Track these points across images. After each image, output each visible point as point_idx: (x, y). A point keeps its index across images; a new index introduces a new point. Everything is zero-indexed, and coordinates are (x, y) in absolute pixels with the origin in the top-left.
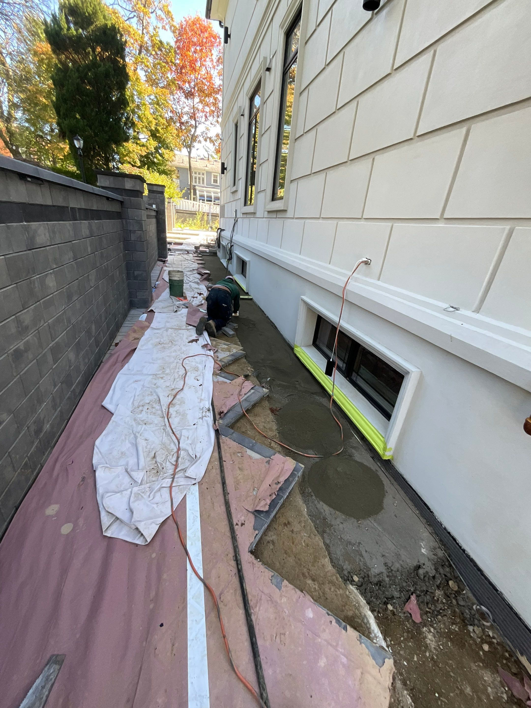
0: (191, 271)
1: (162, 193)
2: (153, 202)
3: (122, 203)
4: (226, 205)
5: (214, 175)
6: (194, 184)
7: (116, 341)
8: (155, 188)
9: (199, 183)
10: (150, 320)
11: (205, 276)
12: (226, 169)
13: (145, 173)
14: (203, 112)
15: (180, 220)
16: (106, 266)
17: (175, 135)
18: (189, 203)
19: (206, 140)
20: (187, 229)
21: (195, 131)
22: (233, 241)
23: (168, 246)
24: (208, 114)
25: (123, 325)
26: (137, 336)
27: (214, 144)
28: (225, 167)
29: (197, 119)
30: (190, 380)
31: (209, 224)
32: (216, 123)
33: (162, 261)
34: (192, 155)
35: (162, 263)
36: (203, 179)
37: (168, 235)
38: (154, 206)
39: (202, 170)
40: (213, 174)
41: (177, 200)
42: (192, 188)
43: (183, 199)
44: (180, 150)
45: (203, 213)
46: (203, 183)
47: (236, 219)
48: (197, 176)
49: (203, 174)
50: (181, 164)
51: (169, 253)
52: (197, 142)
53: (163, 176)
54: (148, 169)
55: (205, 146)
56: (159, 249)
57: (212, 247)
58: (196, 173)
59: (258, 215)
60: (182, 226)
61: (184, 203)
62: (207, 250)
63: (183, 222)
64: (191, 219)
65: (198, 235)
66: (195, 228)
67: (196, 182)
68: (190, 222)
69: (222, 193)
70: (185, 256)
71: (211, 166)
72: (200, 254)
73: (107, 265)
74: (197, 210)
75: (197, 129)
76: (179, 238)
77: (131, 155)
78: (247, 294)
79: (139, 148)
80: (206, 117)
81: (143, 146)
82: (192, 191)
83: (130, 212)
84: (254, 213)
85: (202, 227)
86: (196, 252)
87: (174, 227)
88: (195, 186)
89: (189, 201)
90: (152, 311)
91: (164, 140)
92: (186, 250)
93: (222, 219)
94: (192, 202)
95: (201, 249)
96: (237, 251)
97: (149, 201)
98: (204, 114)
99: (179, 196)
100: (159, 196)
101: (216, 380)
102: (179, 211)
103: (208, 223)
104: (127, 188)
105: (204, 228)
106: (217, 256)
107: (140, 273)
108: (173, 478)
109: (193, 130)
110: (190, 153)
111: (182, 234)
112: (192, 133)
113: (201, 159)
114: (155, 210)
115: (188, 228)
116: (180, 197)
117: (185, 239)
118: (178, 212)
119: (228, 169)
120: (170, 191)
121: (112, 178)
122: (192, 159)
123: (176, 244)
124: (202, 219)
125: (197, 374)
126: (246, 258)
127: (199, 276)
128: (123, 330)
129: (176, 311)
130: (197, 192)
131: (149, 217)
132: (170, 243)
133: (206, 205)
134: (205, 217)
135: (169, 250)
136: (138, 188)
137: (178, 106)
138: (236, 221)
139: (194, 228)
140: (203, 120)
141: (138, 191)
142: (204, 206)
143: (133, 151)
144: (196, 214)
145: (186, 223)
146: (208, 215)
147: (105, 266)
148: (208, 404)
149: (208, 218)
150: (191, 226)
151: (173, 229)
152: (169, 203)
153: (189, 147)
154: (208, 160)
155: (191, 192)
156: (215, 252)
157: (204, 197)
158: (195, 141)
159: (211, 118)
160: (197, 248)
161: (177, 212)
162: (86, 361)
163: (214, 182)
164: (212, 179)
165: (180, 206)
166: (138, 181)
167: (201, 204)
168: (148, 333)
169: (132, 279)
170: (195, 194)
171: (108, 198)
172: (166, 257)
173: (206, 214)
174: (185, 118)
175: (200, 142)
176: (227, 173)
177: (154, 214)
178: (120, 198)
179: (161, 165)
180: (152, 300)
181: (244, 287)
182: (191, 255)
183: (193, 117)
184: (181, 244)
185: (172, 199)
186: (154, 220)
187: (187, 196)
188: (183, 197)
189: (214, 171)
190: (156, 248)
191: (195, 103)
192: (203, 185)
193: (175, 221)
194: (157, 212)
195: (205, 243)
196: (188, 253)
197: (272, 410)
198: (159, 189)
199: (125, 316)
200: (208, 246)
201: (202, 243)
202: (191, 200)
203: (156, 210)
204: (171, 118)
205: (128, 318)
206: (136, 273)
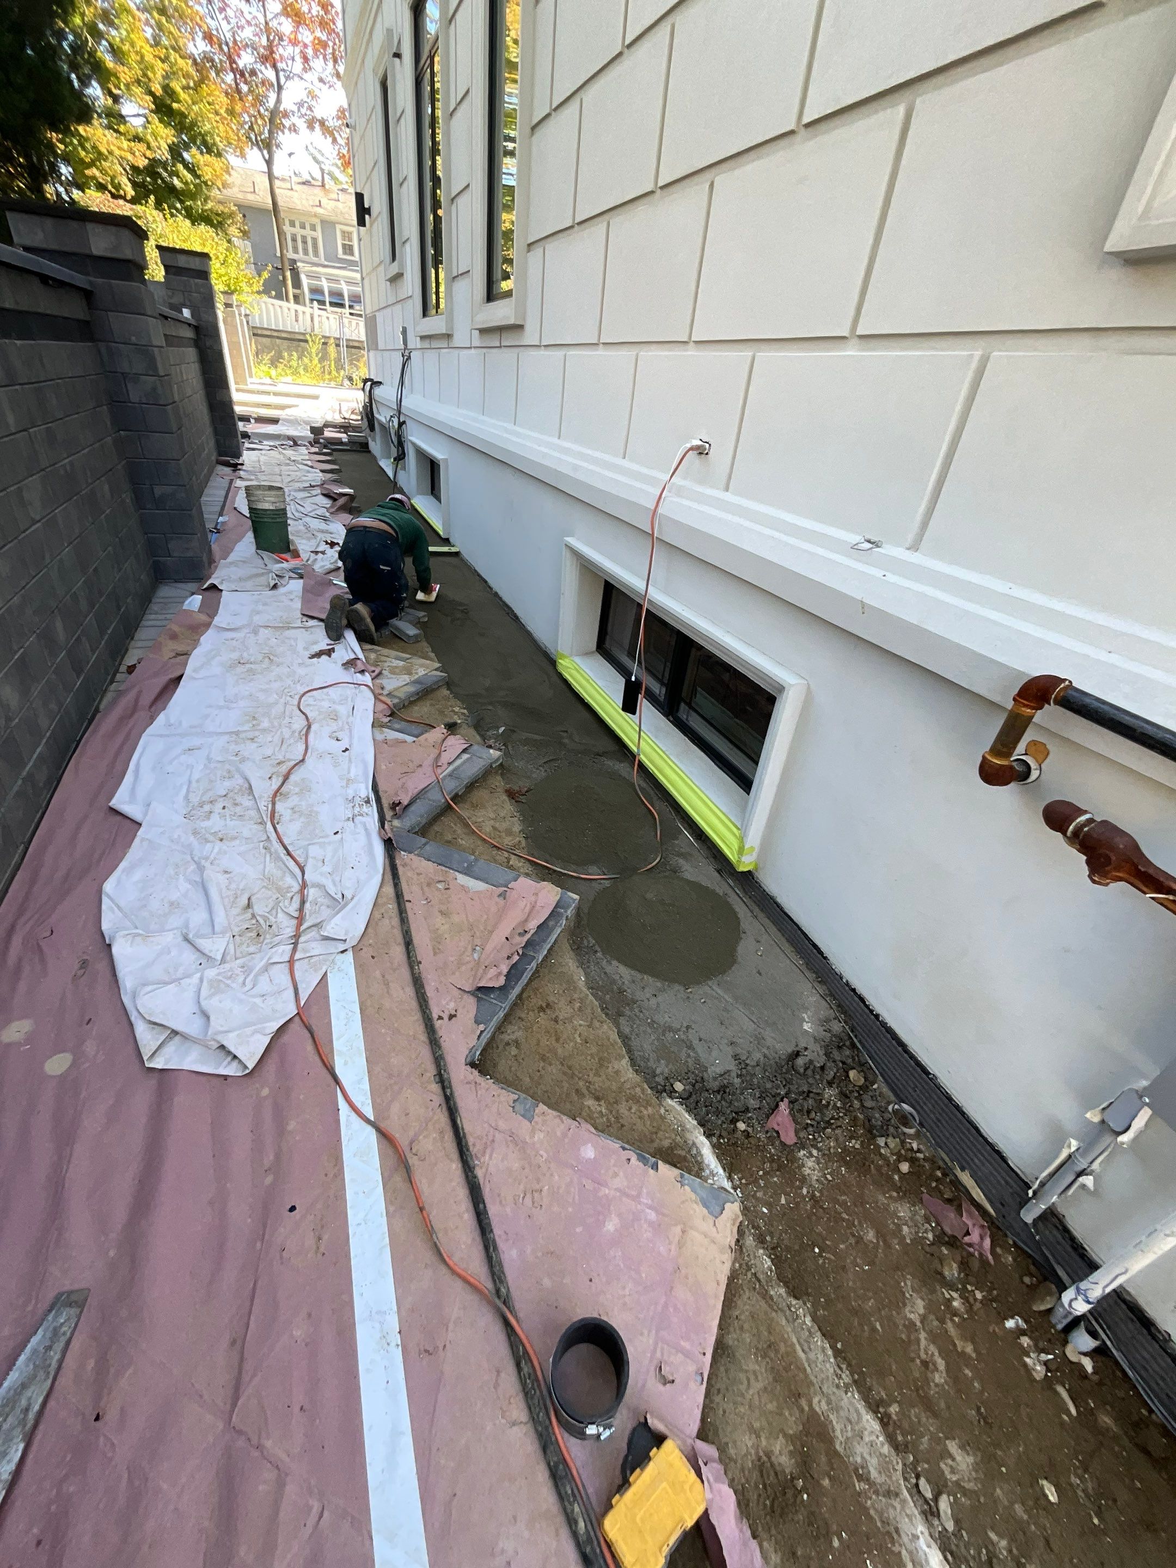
0: (305, 489)
1: (204, 275)
2: (182, 300)
3: (88, 295)
4: (377, 314)
5: (343, 232)
6: (290, 255)
7: (130, 660)
8: (182, 261)
9: (306, 252)
10: (210, 609)
11: (342, 501)
12: (368, 211)
13: (150, 219)
14: (295, 42)
15: (267, 358)
16: (68, 468)
17: (222, 111)
18: (286, 310)
19: (311, 126)
20: (286, 383)
21: (278, 101)
22: (403, 410)
23: (241, 426)
24: (310, 52)
25: (144, 623)
26: (181, 648)
27: (335, 141)
28: (366, 206)
29: (280, 65)
30: (320, 740)
31: (343, 368)
32: (335, 79)
33: (227, 464)
34: (277, 171)
35: (228, 470)
36: (315, 240)
37: (236, 396)
38: (186, 313)
39: (308, 214)
40: (338, 227)
41: (250, 299)
42: (287, 266)
43: (265, 298)
44: (243, 156)
45: (324, 337)
46: (316, 253)
47: (407, 354)
48: (297, 230)
49: (313, 228)
50: (251, 197)
51: (247, 445)
52: (286, 131)
53: (203, 227)
54: (158, 206)
55: (310, 148)
56: (216, 432)
57: (356, 429)
58: (292, 224)
59: (458, 340)
60: (273, 372)
61: (271, 307)
62: (344, 437)
63: (274, 363)
64: (295, 354)
65: (316, 397)
66: (309, 381)
67: (296, 250)
68: (294, 363)
69: (366, 281)
70: (289, 452)
71: (332, 204)
72: (325, 447)
73: (71, 463)
74: (309, 330)
75: (284, 94)
76: (268, 406)
77: (106, 164)
78: (446, 541)
79: (125, 144)
80: (306, 59)
81: (137, 138)
82: (288, 274)
83: (116, 321)
84: (449, 336)
85: (327, 376)
86: (316, 442)
87: (251, 376)
88: (294, 261)
89: (284, 304)
90: (214, 587)
91: (194, 124)
92: (289, 438)
93: (372, 353)
94: (292, 305)
95: (329, 433)
96: (416, 437)
97: (171, 297)
98: (297, 50)
99: (255, 288)
100: (196, 284)
101: (380, 737)
102: (259, 332)
103: (339, 367)
104: (95, 252)
105: (330, 380)
106: (369, 452)
107: (169, 489)
108: (295, 944)
109: (273, 97)
110: (269, 163)
111: (275, 394)
112: (271, 103)
113: (304, 183)
114: (189, 325)
115: (289, 379)
116: (259, 292)
117: (283, 407)
118: (257, 333)
119: (374, 212)
120: (227, 274)
121: (49, 222)
122: (277, 183)
123: (261, 420)
124: (324, 357)
125: (334, 726)
126: (438, 453)
127: (327, 502)
128: (144, 635)
129: (275, 587)
130: (303, 277)
131: (171, 340)
132: (246, 419)
133: (331, 316)
134: (332, 349)
135: (246, 435)
136: (127, 254)
137: (224, 23)
138: (407, 360)
139: (305, 378)
140: (298, 67)
141: (129, 261)
142: (324, 319)
143: (111, 153)
144: (306, 341)
145: (281, 366)
146: (338, 345)
147: (64, 466)
148: (365, 790)
149: (339, 353)
150: (296, 373)
151: (249, 380)
152: (228, 305)
153: (268, 145)
154: (323, 186)
155: (284, 277)
156: (362, 440)
157: (322, 293)
158: (281, 127)
159: (317, 64)
160: (317, 431)
161: (254, 335)
162: (53, 706)
163: (345, 253)
164: (339, 243)
165: (261, 316)
166: (126, 234)
167: (317, 312)
168: (208, 640)
169: (149, 506)
170: (297, 284)
171: (45, 279)
172: (238, 455)
173: (332, 341)
174: (246, 60)
175: (294, 129)
176: (371, 226)
177: (189, 334)
178: (79, 279)
179: (193, 197)
180: (211, 561)
181: (439, 527)
182: (303, 450)
183: (268, 58)
184: (275, 421)
185: (235, 297)
186: (191, 353)
187: (275, 288)
188: (266, 291)
189: (342, 220)
190: (209, 430)
191: (269, 16)
192: (315, 260)
193: (251, 358)
194: (197, 328)
195: (338, 419)
196: (296, 444)
197: (511, 794)
198: (195, 264)
199: (145, 600)
200: (345, 427)
201: (329, 418)
202: (287, 300)
203: (193, 322)
204: (208, 58)
205: (154, 607)
206: (158, 491)
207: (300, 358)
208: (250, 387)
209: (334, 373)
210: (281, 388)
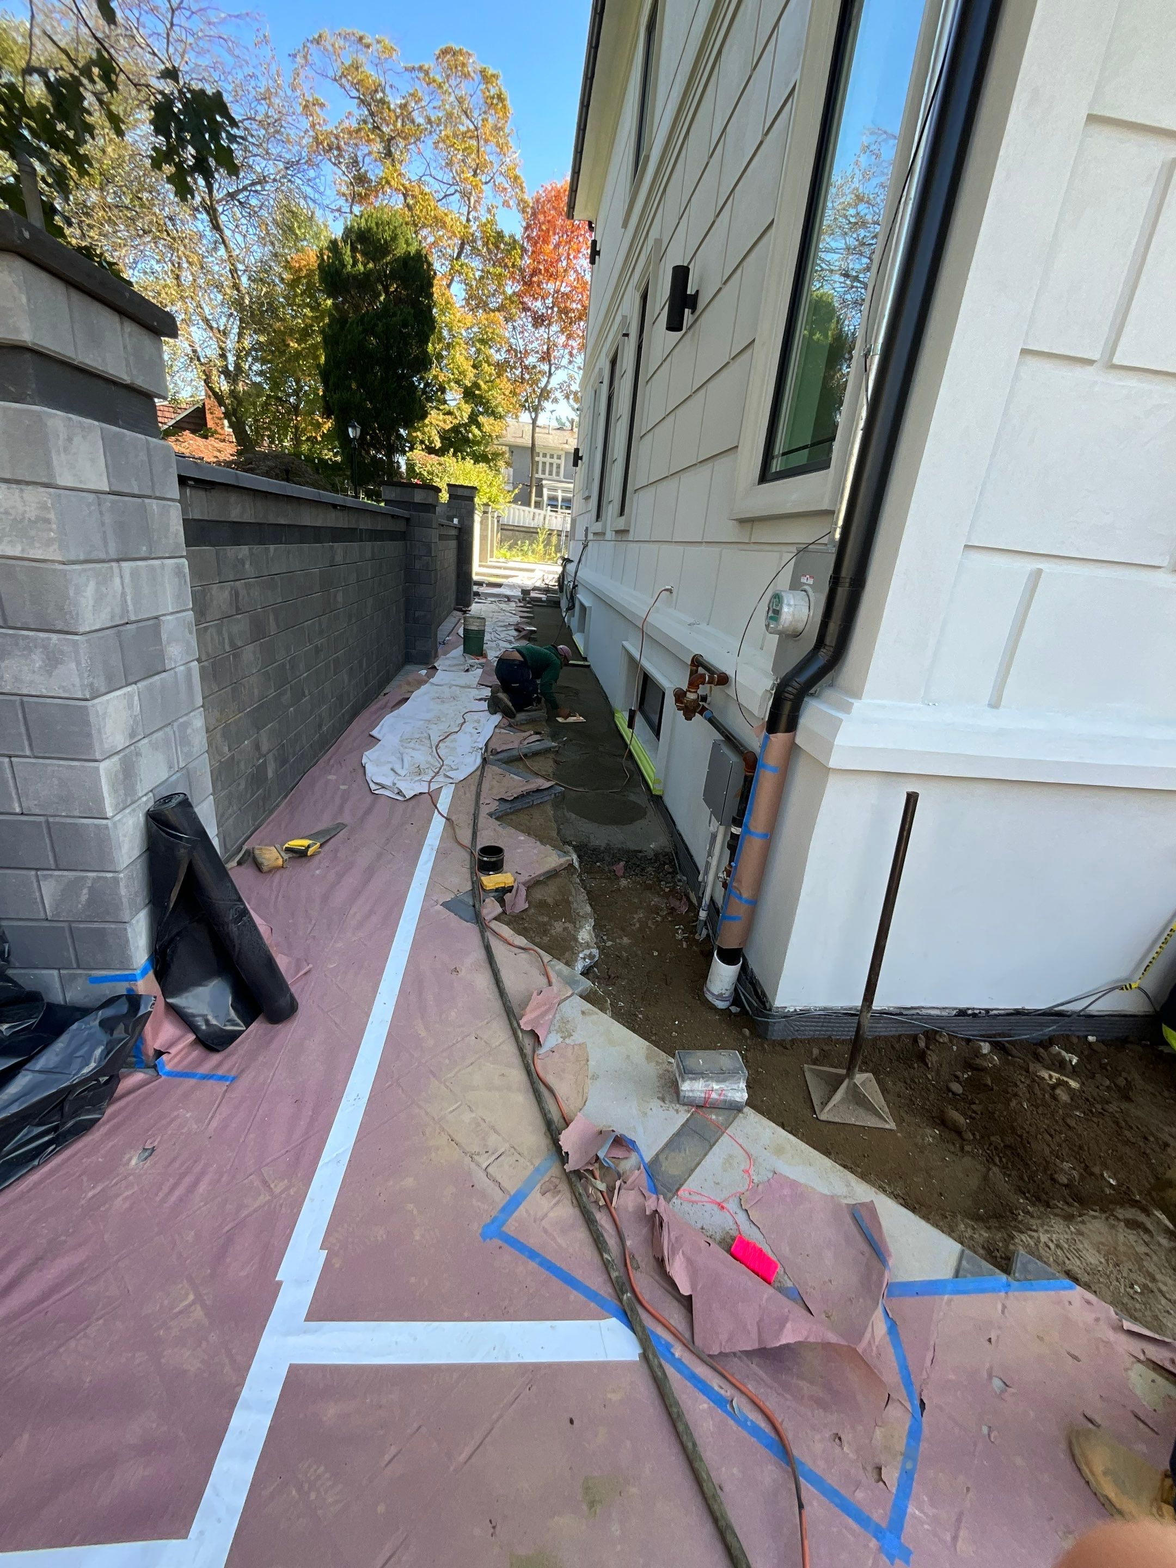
1: (473, 495)
2: (454, 514)
3: (408, 520)
6: (539, 475)
8: (461, 493)
9: (551, 474)
12: (581, 458)
13: (448, 464)
14: (565, 347)
18: (527, 513)
20: (516, 561)
23: (475, 589)
24: (575, 352)
28: (580, 455)
31: (560, 551)
33: (460, 611)
36: (558, 467)
37: (475, 567)
38: (456, 521)
39: (558, 449)
41: (502, 507)
42: (535, 483)
43: (513, 505)
44: (517, 417)
45: (551, 530)
46: (558, 474)
48: (548, 460)
49: (559, 457)
50: (517, 441)
51: (476, 600)
52: (550, 400)
56: (456, 593)
58: (541, 456)
60: (508, 554)
61: (517, 512)
62: (544, 597)
63: (511, 548)
64: (527, 542)
66: (532, 559)
67: (543, 472)
68: (525, 548)
74: (540, 526)
76: (497, 576)
77: (426, 430)
80: (571, 354)
82: (534, 488)
83: (417, 531)
85: (547, 556)
86: (524, 600)
88: (541, 479)
89: (526, 508)
92: (506, 596)
94: (532, 509)
95: (533, 594)
97: (448, 512)
98: (567, 351)
99: (507, 500)
100: (466, 505)
102: (504, 527)
104: (416, 501)
105: (549, 559)
110: (535, 420)
111: (505, 568)
114: (455, 528)
115: (519, 559)
116: (510, 502)
117: (505, 577)
120: (490, 492)
121: (398, 489)
122: (537, 430)
124: (547, 543)
130: (544, 490)
131: (445, 537)
133: (559, 516)
135: (477, 594)
136: (430, 501)
139: (529, 557)
140: (564, 362)
141: (429, 504)
142: (554, 518)
144: (537, 533)
145: (516, 550)
152: (485, 512)
155: (531, 491)
156: (558, 600)
157: (556, 500)
160: (526, 593)
161: (500, 529)
165: (507, 517)
170: (540, 494)
171: (393, 516)
172: (469, 605)
173: (555, 532)
175: (556, 400)
176: (581, 466)
177: (454, 532)
182: (513, 607)
183: (546, 357)
185: (492, 506)
187: (523, 499)
190: (453, 589)
192: (556, 478)
194: (460, 530)
195: (541, 585)
196: (509, 600)
198: (467, 493)
201: (536, 584)
202: (530, 506)
203: (459, 524)
207: (530, 544)
208: (489, 563)
209: (553, 555)
210: (511, 564)
